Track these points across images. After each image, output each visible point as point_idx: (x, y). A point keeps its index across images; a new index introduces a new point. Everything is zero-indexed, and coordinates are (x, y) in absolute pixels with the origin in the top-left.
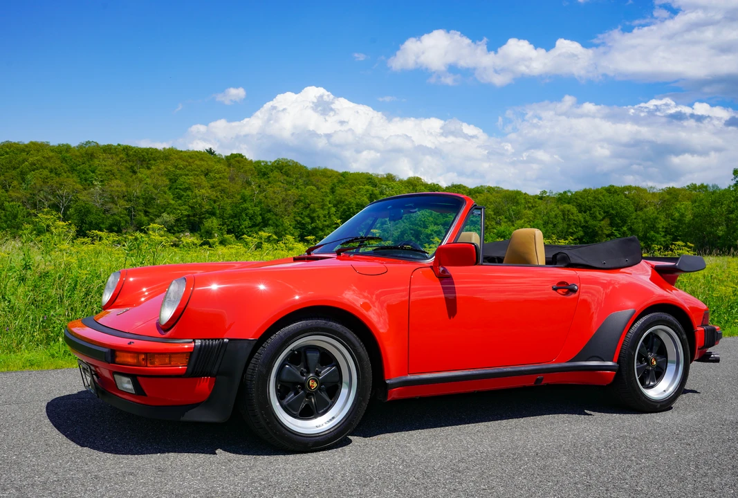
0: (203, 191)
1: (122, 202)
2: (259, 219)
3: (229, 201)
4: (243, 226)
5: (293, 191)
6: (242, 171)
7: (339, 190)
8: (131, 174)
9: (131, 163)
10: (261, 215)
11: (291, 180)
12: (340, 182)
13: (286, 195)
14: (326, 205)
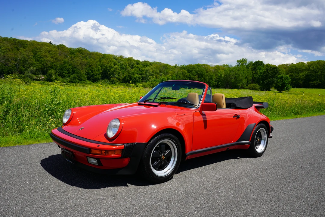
0: (48, 58)
1: (13, 61)
2: (71, 70)
3: (59, 63)
4: (65, 73)
5: (85, 60)
6: (64, 51)
7: (102, 61)
8: (16, 50)
9: (16, 46)
10: (72, 69)
11: (83, 56)
12: (102, 57)
13: (82, 62)
14: (98, 66)
